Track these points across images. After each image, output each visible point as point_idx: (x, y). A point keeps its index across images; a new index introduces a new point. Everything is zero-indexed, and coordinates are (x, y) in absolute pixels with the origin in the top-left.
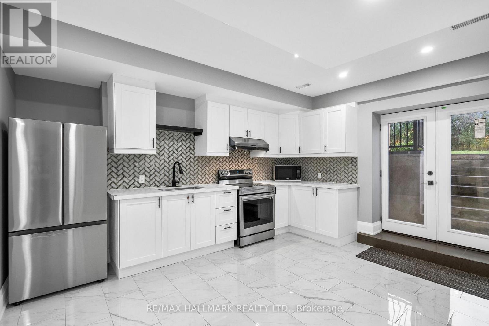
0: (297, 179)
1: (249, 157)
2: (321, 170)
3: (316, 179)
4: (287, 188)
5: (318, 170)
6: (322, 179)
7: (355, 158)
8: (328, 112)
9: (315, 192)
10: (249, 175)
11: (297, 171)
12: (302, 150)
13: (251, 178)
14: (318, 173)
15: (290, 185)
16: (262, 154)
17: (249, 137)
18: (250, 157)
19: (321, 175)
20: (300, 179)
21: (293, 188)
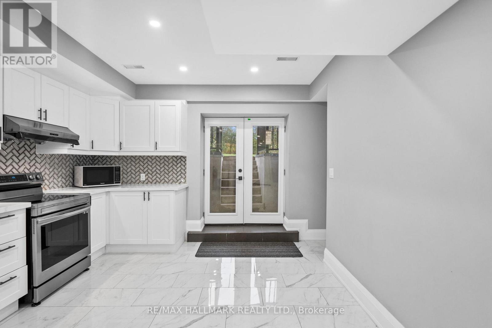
0: (116, 183)
1: (35, 153)
2: (145, 171)
3: (138, 181)
4: (104, 196)
5: (141, 171)
6: (147, 181)
7: (185, 158)
8: (160, 106)
9: (147, 196)
10: (35, 182)
11: (116, 172)
12: (123, 146)
13: (39, 186)
14: (142, 175)
15: (110, 191)
16: (65, 150)
17: (43, 121)
18: (37, 153)
19: (145, 176)
20: (119, 183)
21: (112, 195)
